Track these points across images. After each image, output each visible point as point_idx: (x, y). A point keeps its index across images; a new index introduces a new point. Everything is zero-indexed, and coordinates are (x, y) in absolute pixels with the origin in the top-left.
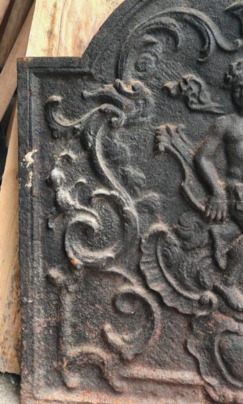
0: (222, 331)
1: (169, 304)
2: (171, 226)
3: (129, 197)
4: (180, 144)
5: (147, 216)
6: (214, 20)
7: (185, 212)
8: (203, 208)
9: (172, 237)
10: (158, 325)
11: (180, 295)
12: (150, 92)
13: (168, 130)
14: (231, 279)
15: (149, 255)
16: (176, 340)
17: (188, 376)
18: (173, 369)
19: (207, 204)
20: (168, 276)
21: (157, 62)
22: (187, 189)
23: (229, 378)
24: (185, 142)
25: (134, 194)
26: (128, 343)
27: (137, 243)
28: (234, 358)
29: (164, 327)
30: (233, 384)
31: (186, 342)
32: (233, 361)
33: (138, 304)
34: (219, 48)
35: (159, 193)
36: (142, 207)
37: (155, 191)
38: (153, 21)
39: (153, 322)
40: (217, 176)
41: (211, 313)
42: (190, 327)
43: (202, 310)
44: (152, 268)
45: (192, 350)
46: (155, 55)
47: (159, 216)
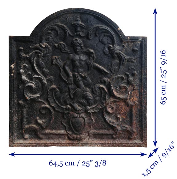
0: (72, 117)
1: (57, 110)
2: (57, 86)
3: (44, 78)
4: (59, 62)
5: (50, 83)
6: (68, 27)
7: (61, 82)
9: (57, 89)
10: (54, 116)
11: (60, 107)
12: (50, 47)
13: (55, 58)
14: (75, 101)
15: (50, 95)
16: (59, 121)
17: (63, 132)
18: (58, 130)
19: (67, 79)
20: (56, 101)
21: (52, 38)
22: (62, 75)
23: (75, 131)
24: (61, 61)
25: (46, 77)
26: (44, 122)
27: (47, 91)
30: (76, 133)
31: (62, 121)
32: (76, 126)
33: (47, 110)
34: (69, 35)
35: (53, 76)
36: (47, 81)
37: (52, 76)
38: (50, 27)
39: (52, 115)
40: (70, 71)
41: (69, 112)
42: (63, 117)
43: (67, 111)
44: (51, 99)
45: (64, 124)
46: (51, 36)
47: (53, 83)
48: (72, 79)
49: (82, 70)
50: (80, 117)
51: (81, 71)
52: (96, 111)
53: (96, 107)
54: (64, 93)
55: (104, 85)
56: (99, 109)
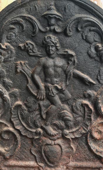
0: (45, 144)
1: (24, 134)
2: (24, 102)
3: (6, 91)
4: (26, 69)
5: (14, 98)
6: (37, 19)
7: (29, 96)
8: (36, 94)
9: (24, 107)
10: (19, 143)
11: (28, 130)
12: (13, 48)
13: (21, 63)
14: (48, 123)
15: (15, 114)
16: (27, 149)
17: (32, 163)
18: (26, 161)
19: (37, 93)
20: (23, 123)
21: (15, 36)
22: (29, 87)
23: (48, 163)
24: (28, 68)
25: (8, 90)
26: (7, 151)
27: (10, 110)
28: (50, 155)
29: (22, 144)
30: (50, 166)
31: (31, 149)
32: (49, 156)
33: (11, 135)
34: (40, 30)
35: (18, 89)
36: (11, 95)
37: (16, 88)
38: (13, 20)
39: (17, 142)
40: (41, 82)
41: (40, 137)
42: (32, 143)
43: (37, 136)
44: (16, 120)
45: (33, 153)
46: (14, 33)
47: (18, 98)
48: (43, 92)
49: (57, 80)
50: (55, 144)
51: (56, 81)
52: (77, 136)
53: (78, 130)
54: (33, 111)
55: (89, 101)
56: (81, 134)
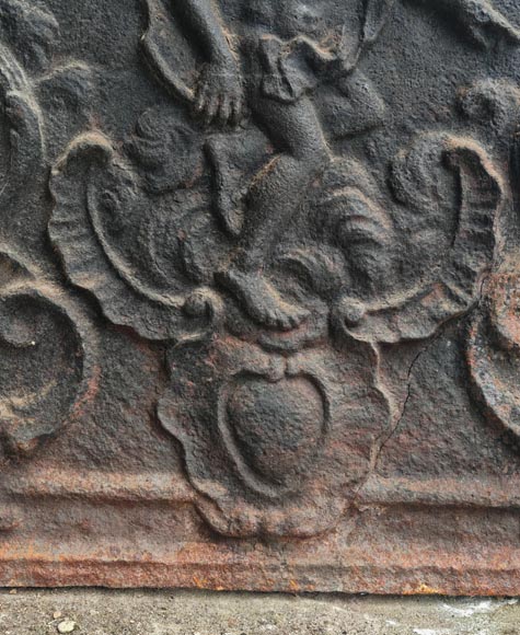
0: (233, 373)
1: (117, 320)
2: (120, 139)
3: (22, 71)
5: (63, 114)
7: (151, 105)
8: (190, 93)
9: (121, 165)
10: (92, 368)
11: (141, 298)
14: (253, 254)
15: (69, 207)
16: (133, 403)
17: (162, 482)
18: (126, 469)
19: (198, 83)
20: (113, 255)
22: (154, 48)
23: (250, 480)
25: (31, 64)
26: (24, 413)
27: (41, 179)
28: (258, 431)
29: (107, 376)
30: (258, 494)
31: (155, 406)
32: (257, 439)
33: (45, 324)
35: (90, 63)
37: (81, 57)
39: (80, 361)
41: (209, 335)
42: (165, 369)
43: (190, 330)
44: (76, 238)
45: (169, 424)
47: (90, 115)
49: (313, 14)
50: (288, 376)
51: (307, 19)
52: (414, 333)
53: (414, 301)
54: (170, 191)
55: (486, 137)
56: (434, 319)
